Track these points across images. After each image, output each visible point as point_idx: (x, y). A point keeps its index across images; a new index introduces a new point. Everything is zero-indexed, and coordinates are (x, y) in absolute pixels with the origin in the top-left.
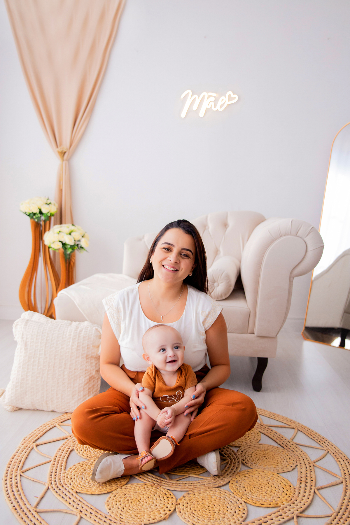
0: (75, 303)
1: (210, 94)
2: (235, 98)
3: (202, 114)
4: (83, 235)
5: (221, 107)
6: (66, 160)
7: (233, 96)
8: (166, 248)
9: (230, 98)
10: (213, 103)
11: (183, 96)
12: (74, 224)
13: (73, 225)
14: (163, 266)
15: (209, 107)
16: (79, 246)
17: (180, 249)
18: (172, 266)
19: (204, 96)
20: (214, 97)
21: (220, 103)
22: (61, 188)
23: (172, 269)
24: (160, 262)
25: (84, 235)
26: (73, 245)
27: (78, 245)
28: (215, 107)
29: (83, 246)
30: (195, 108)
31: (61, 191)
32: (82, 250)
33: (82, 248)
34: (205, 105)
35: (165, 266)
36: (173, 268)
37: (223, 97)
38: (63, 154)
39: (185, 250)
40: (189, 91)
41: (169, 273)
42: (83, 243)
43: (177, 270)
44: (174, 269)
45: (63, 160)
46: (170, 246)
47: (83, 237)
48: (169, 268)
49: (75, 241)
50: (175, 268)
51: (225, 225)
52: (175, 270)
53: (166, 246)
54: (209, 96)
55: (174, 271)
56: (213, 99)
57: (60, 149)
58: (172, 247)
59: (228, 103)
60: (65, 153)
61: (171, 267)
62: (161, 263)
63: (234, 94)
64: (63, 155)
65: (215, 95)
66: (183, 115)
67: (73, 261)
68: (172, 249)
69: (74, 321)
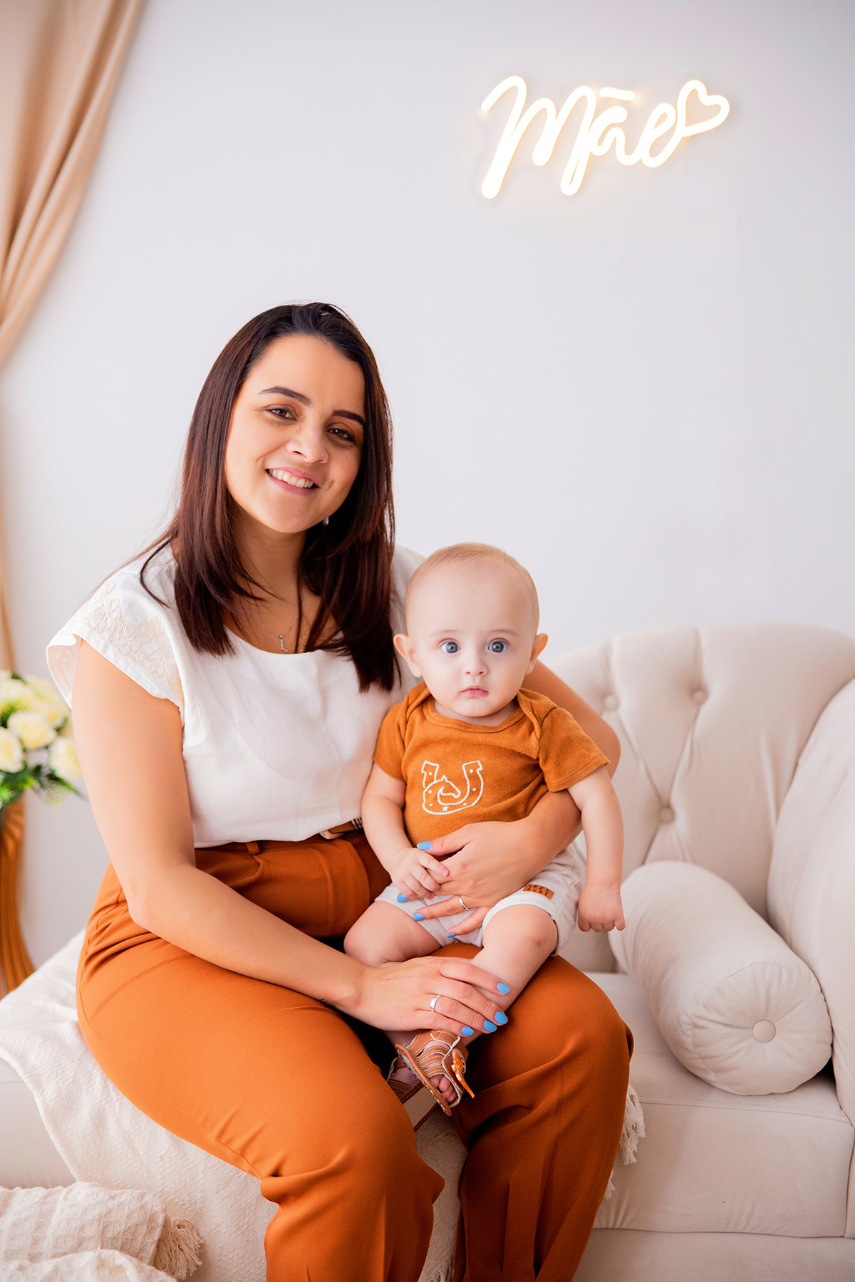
0: (38, 1101)
1: (608, 92)
2: (717, 108)
3: (569, 185)
4: (58, 723)
5: (654, 151)
7: (706, 99)
8: (276, 407)
9: (696, 111)
10: (618, 133)
11: (487, 104)
12: (21, 670)
13: (15, 677)
14: (268, 471)
15: (600, 151)
16: (45, 771)
17: (329, 412)
18: (304, 474)
19: (582, 101)
20: (626, 104)
21: (649, 134)
23: (301, 483)
24: (258, 459)
25: (66, 720)
26: (18, 773)
27: (37, 770)
28: (629, 149)
29: (60, 773)
30: (541, 154)
32: (59, 791)
33: (53, 778)
34: (586, 145)
35: (274, 473)
36: (307, 479)
37: (664, 108)
39: (344, 416)
40: (517, 82)
41: (289, 494)
42: (60, 763)
43: (315, 487)
44: (307, 483)
46: (295, 401)
47: (59, 730)
48: (293, 481)
49: (25, 750)
50: (311, 480)
51: (695, 690)
52: (310, 486)
53: (275, 399)
54: (603, 105)
55: (307, 488)
56: (619, 114)
58: (301, 404)
59: (684, 131)
61: (300, 478)
62: (263, 463)
63: (710, 92)
65: (628, 95)
66: (490, 186)
67: (17, 832)
68: (301, 411)
69: (24, 1187)
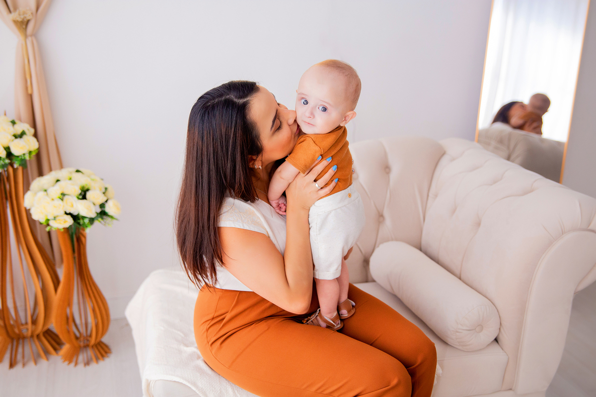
4: (103, 191)
6: (31, 36)
22: (30, 92)
29: (111, 213)
31: (30, 97)
38: (23, 25)
45: (26, 36)
47: (104, 194)
51: (386, 168)
57: (15, 16)
60: (28, 21)
64: (24, 27)
